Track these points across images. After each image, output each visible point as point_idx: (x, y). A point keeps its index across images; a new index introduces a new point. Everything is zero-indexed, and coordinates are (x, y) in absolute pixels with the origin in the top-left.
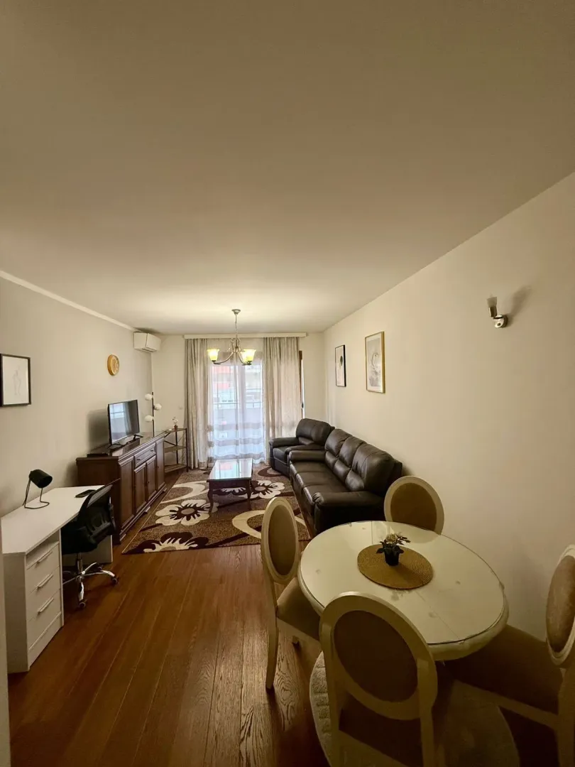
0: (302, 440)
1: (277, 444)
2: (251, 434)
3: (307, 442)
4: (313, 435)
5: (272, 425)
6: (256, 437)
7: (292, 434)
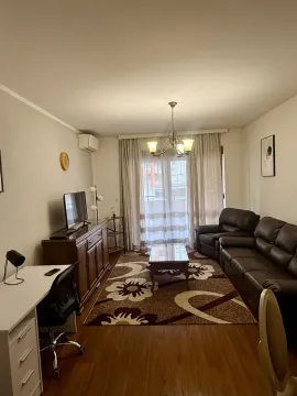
0: (225, 228)
1: (202, 231)
2: (177, 222)
3: (231, 230)
4: (239, 224)
5: (196, 214)
6: (182, 224)
7: (216, 222)
